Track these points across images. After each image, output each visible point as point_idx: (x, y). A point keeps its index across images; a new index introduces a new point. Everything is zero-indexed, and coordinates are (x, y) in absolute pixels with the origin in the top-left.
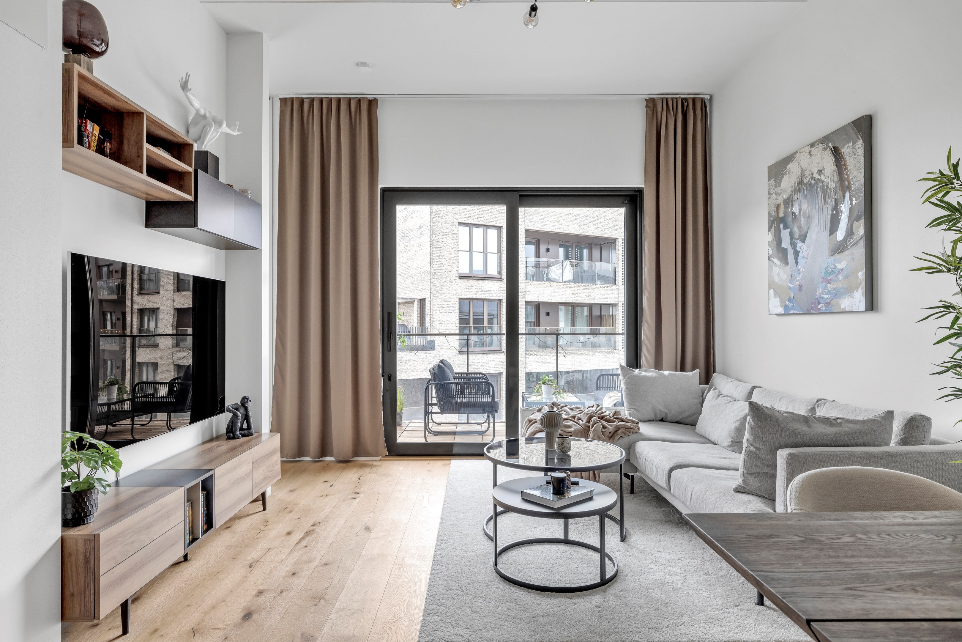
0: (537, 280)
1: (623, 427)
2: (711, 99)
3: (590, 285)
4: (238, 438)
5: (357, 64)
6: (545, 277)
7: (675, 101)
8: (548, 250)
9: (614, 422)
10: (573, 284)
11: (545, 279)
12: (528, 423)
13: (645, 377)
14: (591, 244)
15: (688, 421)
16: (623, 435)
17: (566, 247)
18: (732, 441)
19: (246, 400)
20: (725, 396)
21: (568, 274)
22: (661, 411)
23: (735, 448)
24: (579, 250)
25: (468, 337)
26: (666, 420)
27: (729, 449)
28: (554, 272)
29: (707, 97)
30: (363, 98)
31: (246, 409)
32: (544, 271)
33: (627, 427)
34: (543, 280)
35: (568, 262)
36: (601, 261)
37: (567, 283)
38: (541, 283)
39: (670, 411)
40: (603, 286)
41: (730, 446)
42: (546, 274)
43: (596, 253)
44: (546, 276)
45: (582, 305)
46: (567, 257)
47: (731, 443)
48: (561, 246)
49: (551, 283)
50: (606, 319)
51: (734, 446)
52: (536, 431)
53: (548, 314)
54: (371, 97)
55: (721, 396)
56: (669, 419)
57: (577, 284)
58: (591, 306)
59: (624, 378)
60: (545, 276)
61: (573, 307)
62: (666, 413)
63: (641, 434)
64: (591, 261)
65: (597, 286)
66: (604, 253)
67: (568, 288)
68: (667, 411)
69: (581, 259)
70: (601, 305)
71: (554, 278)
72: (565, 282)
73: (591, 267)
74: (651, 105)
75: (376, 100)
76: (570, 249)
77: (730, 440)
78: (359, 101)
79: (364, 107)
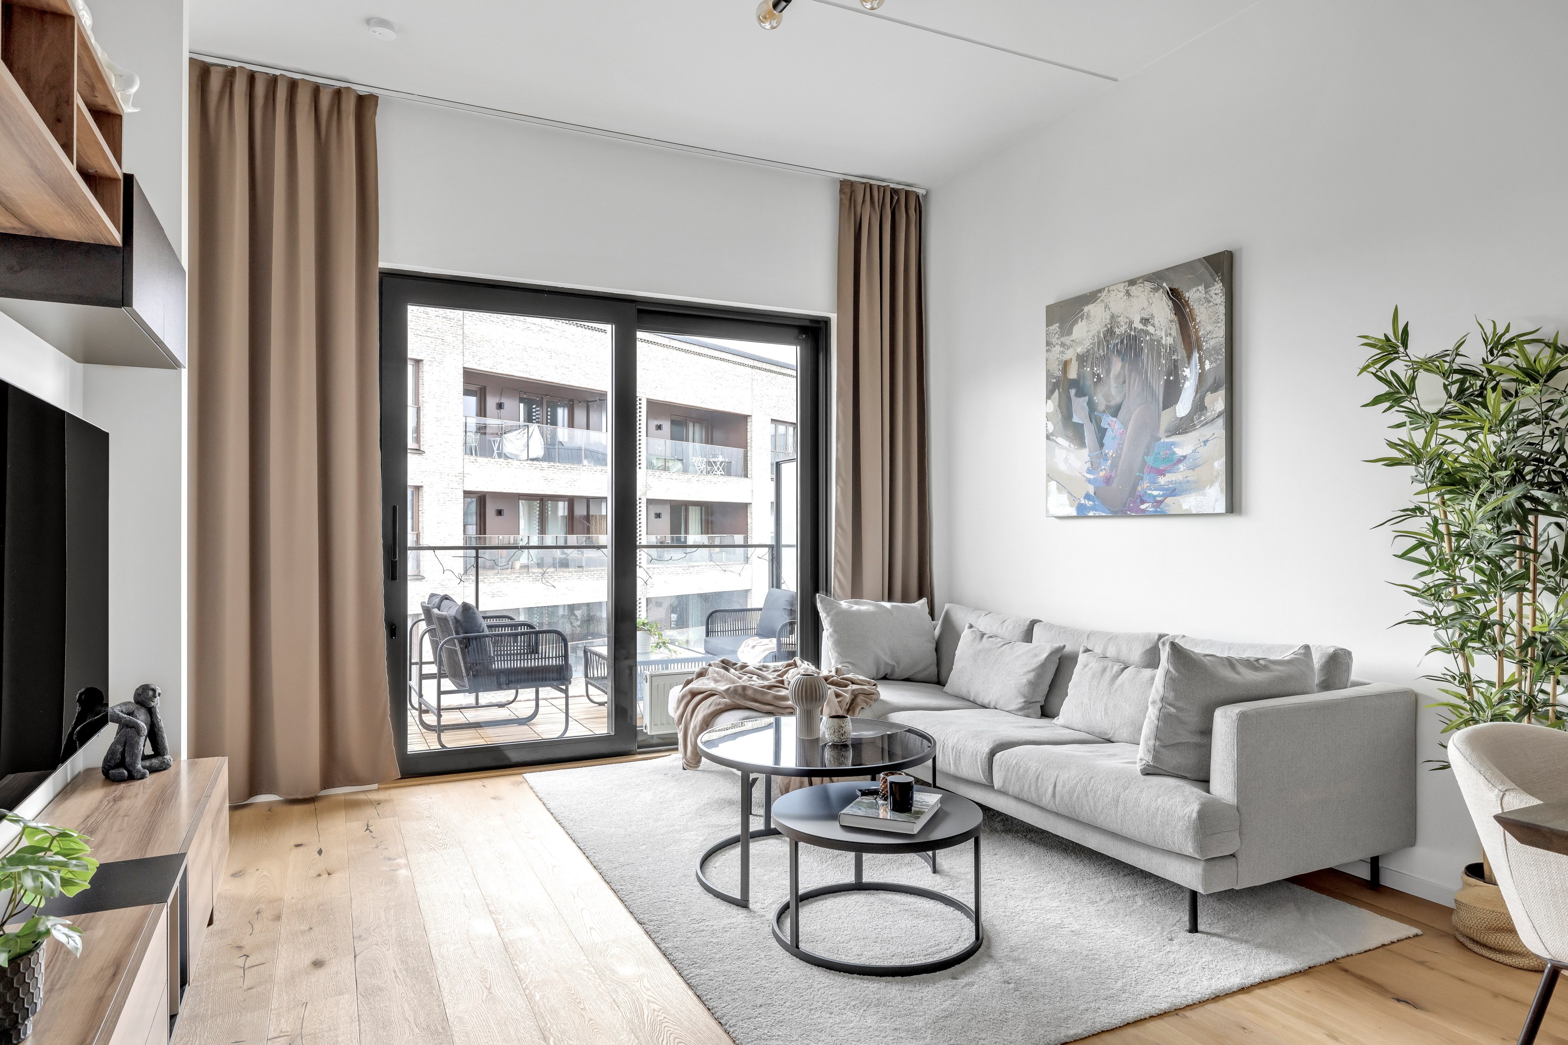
0: (481, 456)
1: (860, 692)
2: (926, 196)
3: (573, 466)
4: (143, 777)
5: (368, 21)
6: (496, 451)
7: (882, 190)
8: (500, 406)
9: (846, 686)
10: (545, 464)
11: (495, 453)
12: (689, 697)
13: (858, 613)
14: (572, 400)
15: (920, 676)
16: (864, 705)
17: (529, 403)
18: (1024, 702)
19: (151, 693)
20: (991, 637)
21: (537, 448)
22: (887, 664)
23: (1030, 711)
24: (549, 409)
25: (477, 553)
26: (891, 678)
27: (1022, 713)
28: (513, 442)
29: (921, 192)
30: (348, 88)
31: (151, 712)
32: (494, 441)
33: (866, 692)
34: (491, 455)
35: (534, 428)
36: (588, 428)
37: (535, 462)
38: (492, 460)
39: (898, 663)
40: (595, 469)
41: (1021, 709)
42: (497, 445)
43: (580, 415)
44: (498, 449)
45: (556, 498)
46: (529, 419)
47: (1023, 704)
48: (521, 400)
49: (509, 460)
50: (596, 522)
51: (1028, 708)
52: (720, 709)
53: (500, 513)
54: (362, 90)
55: (985, 636)
56: (896, 676)
57: (552, 464)
58: (571, 501)
59: (828, 615)
60: (495, 449)
61: (543, 501)
62: (893, 667)
63: (884, 702)
64: (573, 427)
65: (584, 468)
66: (593, 416)
67: (538, 470)
68: (894, 663)
69: (554, 422)
70: (588, 500)
71: (511, 454)
72: (532, 460)
73: (571, 437)
74: (848, 190)
75: (374, 98)
76: (534, 406)
77: (1022, 700)
78: (338, 93)
79: (349, 107)
